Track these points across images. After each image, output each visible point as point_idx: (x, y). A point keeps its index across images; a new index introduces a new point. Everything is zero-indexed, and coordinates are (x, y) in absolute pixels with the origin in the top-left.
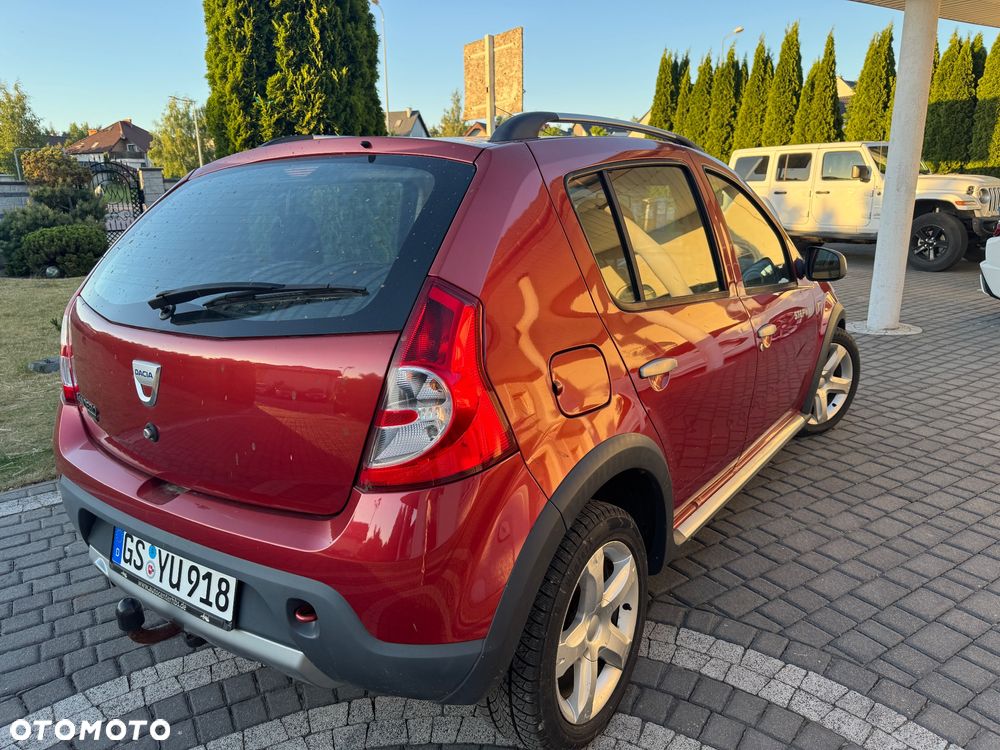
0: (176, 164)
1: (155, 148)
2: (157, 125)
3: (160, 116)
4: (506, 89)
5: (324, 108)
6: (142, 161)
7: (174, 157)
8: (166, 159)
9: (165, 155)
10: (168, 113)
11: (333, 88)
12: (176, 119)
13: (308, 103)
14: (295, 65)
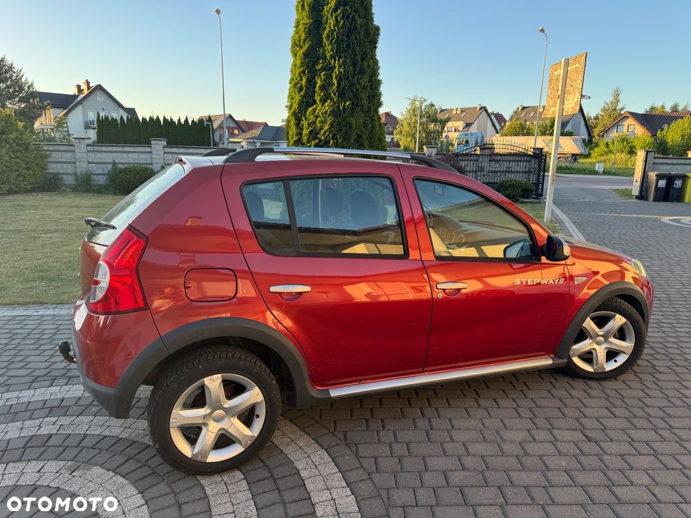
0: (409, 139)
1: (399, 129)
2: (403, 115)
3: (405, 109)
4: (571, 96)
5: (332, 125)
6: (392, 136)
7: (408, 134)
8: (404, 136)
9: (404, 133)
10: (409, 107)
11: (340, 114)
12: (414, 111)
13: (324, 122)
14: (323, 101)
